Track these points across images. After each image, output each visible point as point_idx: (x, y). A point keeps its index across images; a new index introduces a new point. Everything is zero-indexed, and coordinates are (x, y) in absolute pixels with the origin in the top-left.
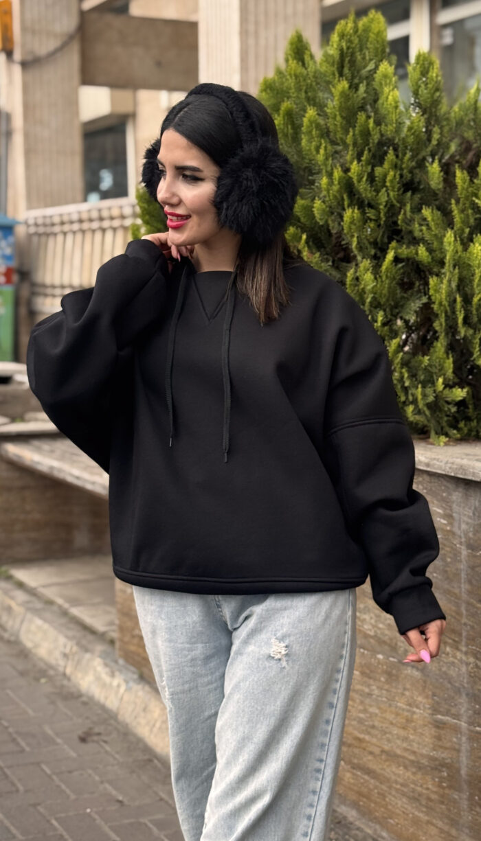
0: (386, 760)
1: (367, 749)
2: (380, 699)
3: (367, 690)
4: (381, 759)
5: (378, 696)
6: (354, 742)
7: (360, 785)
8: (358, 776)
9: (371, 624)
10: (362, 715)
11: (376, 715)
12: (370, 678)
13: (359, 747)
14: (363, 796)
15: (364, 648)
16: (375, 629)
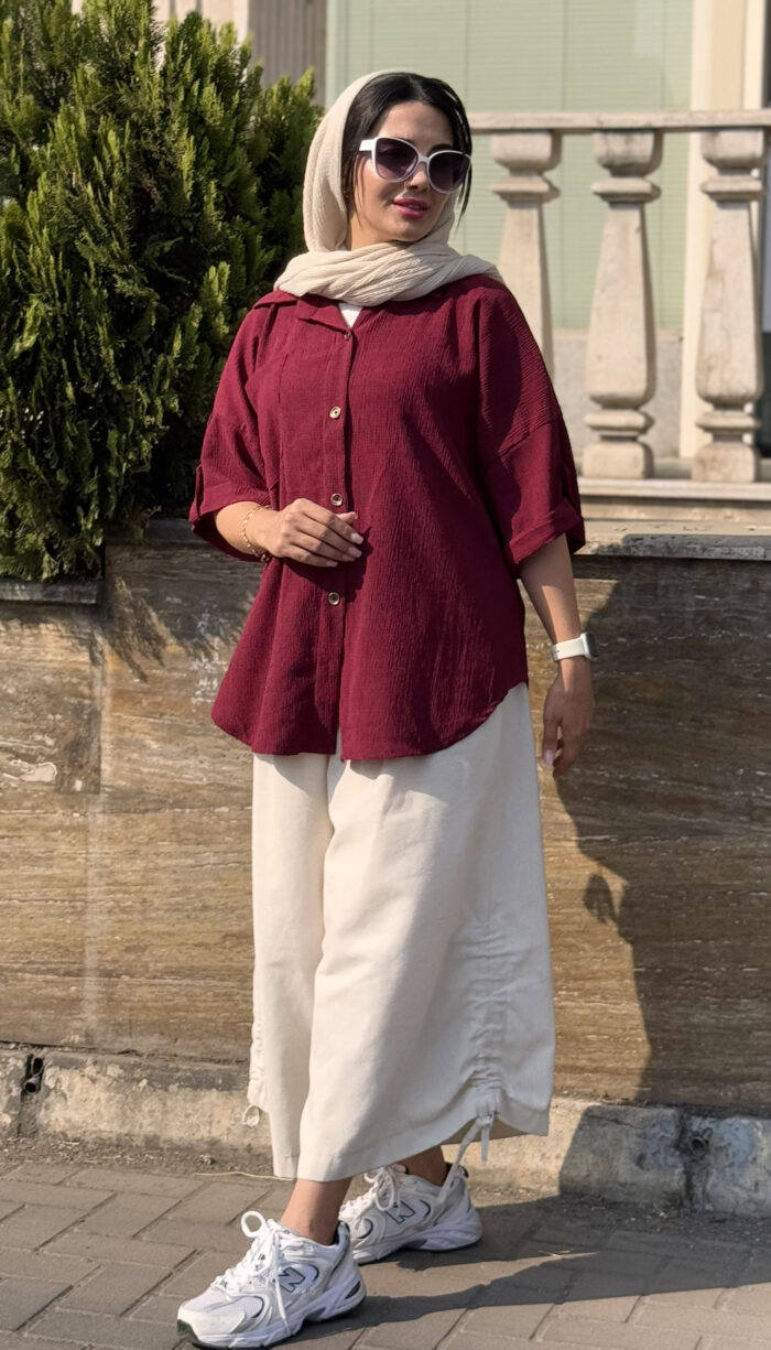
0: (234, 947)
1: (190, 942)
2: (222, 866)
3: (190, 861)
4: (225, 948)
5: (214, 864)
6: (155, 941)
7: (169, 997)
8: (166, 984)
9: (203, 770)
10: (173, 900)
11: (213, 890)
12: (198, 844)
13: (169, 945)
14: (178, 1010)
15: (185, 807)
16: (210, 775)
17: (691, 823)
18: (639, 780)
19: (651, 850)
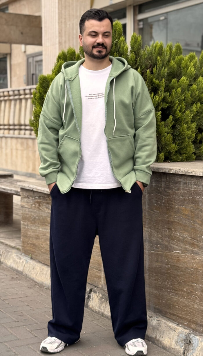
17: (194, 251)
18: (184, 237)
19: (187, 257)
